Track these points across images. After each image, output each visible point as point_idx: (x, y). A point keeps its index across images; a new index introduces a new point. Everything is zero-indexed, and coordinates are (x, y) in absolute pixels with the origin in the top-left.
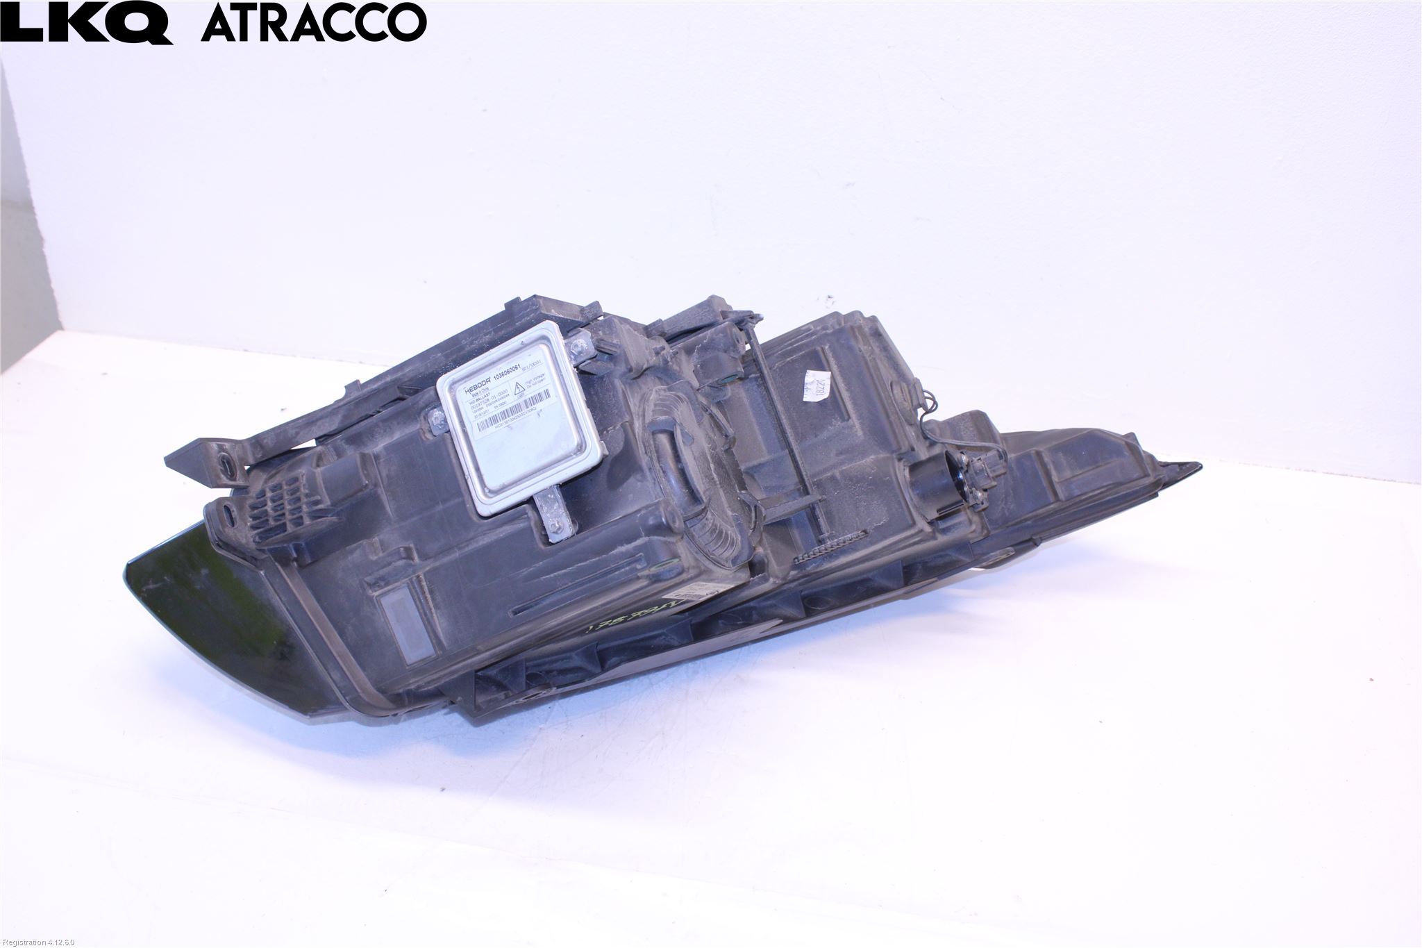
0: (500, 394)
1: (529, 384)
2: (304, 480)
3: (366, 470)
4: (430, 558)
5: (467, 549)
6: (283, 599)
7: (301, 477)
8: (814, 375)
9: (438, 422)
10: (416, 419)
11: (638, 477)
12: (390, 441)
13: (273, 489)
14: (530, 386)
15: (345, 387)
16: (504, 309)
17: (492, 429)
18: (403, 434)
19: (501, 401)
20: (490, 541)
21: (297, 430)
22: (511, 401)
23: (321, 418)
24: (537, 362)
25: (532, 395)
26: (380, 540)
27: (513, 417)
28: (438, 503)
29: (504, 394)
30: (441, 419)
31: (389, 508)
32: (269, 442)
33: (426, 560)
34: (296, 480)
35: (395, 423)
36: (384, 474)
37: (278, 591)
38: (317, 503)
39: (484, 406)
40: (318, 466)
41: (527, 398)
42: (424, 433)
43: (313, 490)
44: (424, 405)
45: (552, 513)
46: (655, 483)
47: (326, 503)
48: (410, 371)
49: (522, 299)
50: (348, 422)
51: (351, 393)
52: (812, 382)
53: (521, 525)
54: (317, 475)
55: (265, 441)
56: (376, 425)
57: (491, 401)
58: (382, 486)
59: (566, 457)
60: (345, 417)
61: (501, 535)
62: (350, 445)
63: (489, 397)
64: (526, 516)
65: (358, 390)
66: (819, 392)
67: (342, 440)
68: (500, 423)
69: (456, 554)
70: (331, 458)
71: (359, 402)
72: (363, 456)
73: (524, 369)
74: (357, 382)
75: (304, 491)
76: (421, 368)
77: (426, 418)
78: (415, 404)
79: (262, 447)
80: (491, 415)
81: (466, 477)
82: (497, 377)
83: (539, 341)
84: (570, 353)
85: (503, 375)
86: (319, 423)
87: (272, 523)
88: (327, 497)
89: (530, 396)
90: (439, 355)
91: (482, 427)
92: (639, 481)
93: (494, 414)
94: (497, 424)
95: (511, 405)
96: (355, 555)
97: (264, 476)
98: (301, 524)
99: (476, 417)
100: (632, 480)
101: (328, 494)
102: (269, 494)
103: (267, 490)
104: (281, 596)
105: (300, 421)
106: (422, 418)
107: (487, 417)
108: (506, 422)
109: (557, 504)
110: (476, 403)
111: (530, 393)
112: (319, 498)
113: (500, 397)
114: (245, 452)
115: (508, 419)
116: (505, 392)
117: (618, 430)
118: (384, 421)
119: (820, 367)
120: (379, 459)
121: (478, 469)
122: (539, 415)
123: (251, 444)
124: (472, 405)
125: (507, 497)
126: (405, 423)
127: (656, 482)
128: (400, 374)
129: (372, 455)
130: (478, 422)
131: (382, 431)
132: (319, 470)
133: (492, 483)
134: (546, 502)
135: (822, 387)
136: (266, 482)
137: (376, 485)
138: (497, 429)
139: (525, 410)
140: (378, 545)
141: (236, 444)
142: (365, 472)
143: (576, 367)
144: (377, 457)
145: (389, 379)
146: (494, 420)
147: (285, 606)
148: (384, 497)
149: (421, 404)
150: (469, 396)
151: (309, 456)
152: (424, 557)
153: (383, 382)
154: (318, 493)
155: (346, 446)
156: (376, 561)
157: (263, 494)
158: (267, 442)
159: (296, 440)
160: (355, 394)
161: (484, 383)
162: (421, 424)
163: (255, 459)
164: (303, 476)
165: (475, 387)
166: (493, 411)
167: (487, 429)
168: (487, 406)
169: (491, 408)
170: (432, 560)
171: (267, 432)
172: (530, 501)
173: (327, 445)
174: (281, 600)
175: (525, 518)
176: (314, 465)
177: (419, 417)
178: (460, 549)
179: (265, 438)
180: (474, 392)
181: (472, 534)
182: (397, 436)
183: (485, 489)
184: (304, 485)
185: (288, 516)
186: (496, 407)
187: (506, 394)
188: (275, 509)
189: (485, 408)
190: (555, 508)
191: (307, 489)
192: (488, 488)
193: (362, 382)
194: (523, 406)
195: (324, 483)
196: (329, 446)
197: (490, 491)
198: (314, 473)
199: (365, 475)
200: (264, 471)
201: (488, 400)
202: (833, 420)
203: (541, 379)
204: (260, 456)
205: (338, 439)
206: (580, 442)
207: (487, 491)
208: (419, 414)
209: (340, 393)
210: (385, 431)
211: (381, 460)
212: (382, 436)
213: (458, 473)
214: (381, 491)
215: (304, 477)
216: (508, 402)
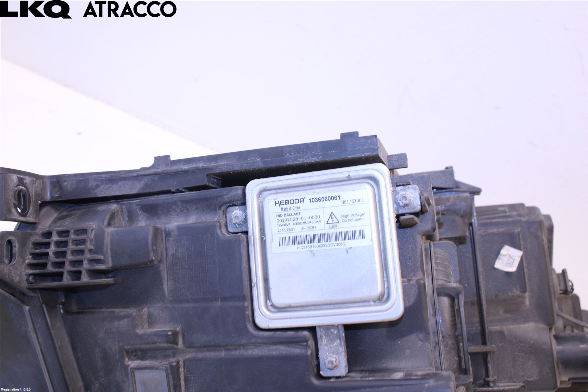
0: (311, 217)
1: (345, 219)
2: (92, 235)
3: (156, 245)
4: (194, 347)
5: (233, 353)
6: (40, 339)
7: (90, 231)
8: (508, 250)
9: (238, 221)
10: (216, 210)
11: (421, 336)
12: (184, 223)
13: (61, 233)
14: (345, 221)
15: (156, 158)
16: (339, 138)
17: (294, 248)
18: (199, 221)
19: (311, 225)
20: (260, 354)
21: (99, 183)
22: (321, 228)
23: (125, 179)
24: (359, 200)
25: (346, 230)
26: (149, 312)
27: (319, 244)
28: (216, 300)
29: (316, 218)
30: (241, 219)
31: (166, 287)
32: (68, 186)
33: (190, 347)
34: (84, 231)
35: (194, 207)
36: (170, 252)
37: (37, 331)
38: (98, 261)
39: (291, 223)
40: (109, 225)
41: (340, 230)
42: (220, 228)
43: (99, 248)
44: (228, 200)
45: (330, 348)
46: (435, 347)
47: (109, 264)
48: (223, 165)
49: (360, 135)
50: (148, 190)
51: (159, 165)
52: (505, 255)
53: (296, 350)
54: (106, 234)
55: (65, 184)
56: (175, 203)
57: (299, 221)
58: (165, 262)
59: (364, 302)
60: (146, 185)
61: (274, 353)
62: (145, 212)
63: (299, 217)
64: (305, 344)
65: (167, 165)
66: (509, 264)
67: (138, 205)
68: (303, 245)
69: (222, 354)
70: (122, 221)
71: (164, 176)
72: (157, 231)
73: (343, 202)
74: (168, 157)
75: (89, 246)
76: (237, 166)
77: (225, 213)
78: (220, 196)
79: (61, 188)
80: (296, 235)
81: (253, 285)
82: (312, 200)
83: (365, 180)
84: (395, 201)
85: (319, 200)
86: (120, 183)
87: (50, 268)
88: (110, 259)
89: (343, 230)
90: (259, 159)
91: (282, 242)
92: (420, 340)
93: (299, 234)
94: (300, 245)
95: (319, 232)
96: (122, 322)
97: (55, 215)
98: (79, 278)
99: (279, 231)
100: (413, 337)
101: (112, 256)
102: (55, 238)
103: (54, 233)
104: (39, 336)
105: (104, 176)
106: (221, 212)
107: (292, 235)
108: (310, 247)
109: (338, 341)
110: (284, 218)
111: (343, 227)
112: (102, 257)
113: (310, 220)
114: (44, 189)
115: (313, 244)
116: (318, 217)
117: (413, 285)
118: (185, 202)
119: (515, 245)
120: (169, 237)
121: (266, 280)
122: (347, 252)
123: (52, 183)
124: (279, 218)
125: (290, 318)
126: (203, 210)
127: (437, 347)
128: (213, 164)
129: (164, 230)
130: (281, 236)
131: (179, 211)
132: (110, 230)
133: (277, 299)
134: (327, 335)
135: (512, 261)
136: (55, 221)
137: (160, 261)
138: (299, 250)
139: (333, 242)
140: (145, 317)
141: (37, 179)
142: (154, 248)
143: (398, 216)
144: (168, 234)
145: (201, 165)
146: (297, 240)
147: (40, 346)
148: (165, 274)
149: (226, 198)
150: (278, 208)
151: (103, 211)
152: (189, 345)
153: (194, 166)
154: (102, 253)
155: (140, 212)
156: (142, 335)
157: (49, 234)
158: (66, 185)
159: (95, 191)
160: (162, 169)
161: (297, 201)
162: (219, 217)
163: (52, 197)
164: (92, 230)
165: (287, 202)
166: (298, 231)
167: (288, 246)
168: (294, 224)
169: (298, 228)
170: (196, 349)
171: (70, 176)
172: (312, 330)
173: (122, 205)
174: (38, 340)
175: (303, 345)
176: (106, 223)
177: (220, 209)
178: (226, 350)
179: (65, 181)
180: (285, 206)
181: (244, 342)
182: (192, 220)
183: (268, 301)
184: (91, 240)
185: (68, 267)
186: (303, 228)
187: (318, 220)
188: (57, 254)
189: (291, 226)
190: (335, 344)
191: (93, 245)
192: (271, 302)
193: (172, 158)
194: (333, 237)
195: (111, 244)
196: (124, 207)
197: (272, 305)
198: (104, 232)
199: (153, 250)
200: (56, 209)
201: (297, 219)
202: (514, 289)
203: (359, 217)
204: (57, 195)
205: (134, 203)
206: (383, 292)
207: (269, 303)
208: (220, 207)
209: (149, 162)
210: (181, 211)
211: (172, 239)
212: (177, 215)
213: (246, 278)
214: (163, 267)
215: (94, 232)
216: (317, 228)
